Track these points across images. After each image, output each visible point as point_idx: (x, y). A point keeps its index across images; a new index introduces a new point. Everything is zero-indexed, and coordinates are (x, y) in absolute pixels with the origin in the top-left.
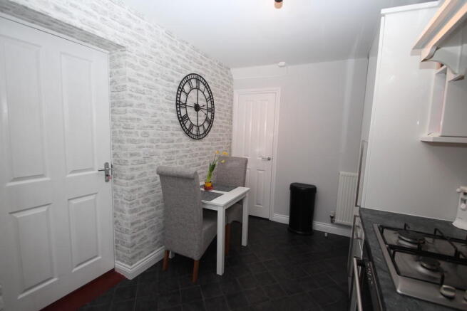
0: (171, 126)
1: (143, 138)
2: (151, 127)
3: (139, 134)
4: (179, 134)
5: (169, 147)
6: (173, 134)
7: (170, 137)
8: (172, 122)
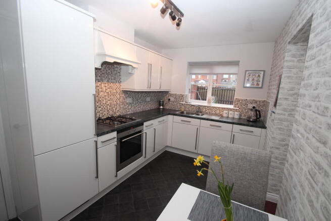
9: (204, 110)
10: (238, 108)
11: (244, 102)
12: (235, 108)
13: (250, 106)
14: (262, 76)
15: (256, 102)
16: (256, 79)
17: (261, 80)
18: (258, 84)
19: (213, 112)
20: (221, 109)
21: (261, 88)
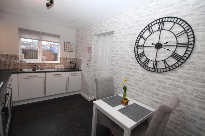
0: (131, 60)
1: (116, 64)
2: (120, 60)
3: (115, 63)
4: (136, 65)
5: (128, 71)
6: (131, 65)
7: (129, 66)
8: (132, 58)
9: (40, 66)
10: (63, 63)
11: (65, 59)
12: (61, 63)
13: (69, 61)
14: (72, 45)
15: (71, 59)
16: (70, 47)
17: (72, 48)
18: (71, 50)
19: (47, 67)
20: (52, 64)
21: (73, 52)
